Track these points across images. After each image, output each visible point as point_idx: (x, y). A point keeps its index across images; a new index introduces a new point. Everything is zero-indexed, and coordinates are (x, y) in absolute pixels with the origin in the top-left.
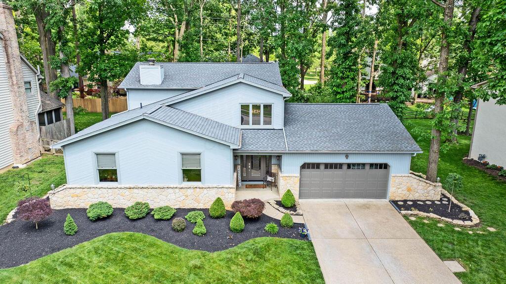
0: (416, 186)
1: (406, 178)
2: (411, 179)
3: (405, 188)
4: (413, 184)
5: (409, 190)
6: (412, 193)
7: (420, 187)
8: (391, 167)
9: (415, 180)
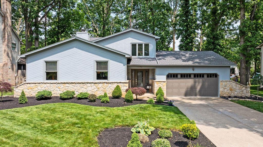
0: (235, 87)
1: (229, 82)
2: (232, 82)
3: (229, 88)
4: (233, 86)
5: (231, 90)
6: (233, 91)
7: (238, 88)
8: (219, 76)
9: (234, 83)
